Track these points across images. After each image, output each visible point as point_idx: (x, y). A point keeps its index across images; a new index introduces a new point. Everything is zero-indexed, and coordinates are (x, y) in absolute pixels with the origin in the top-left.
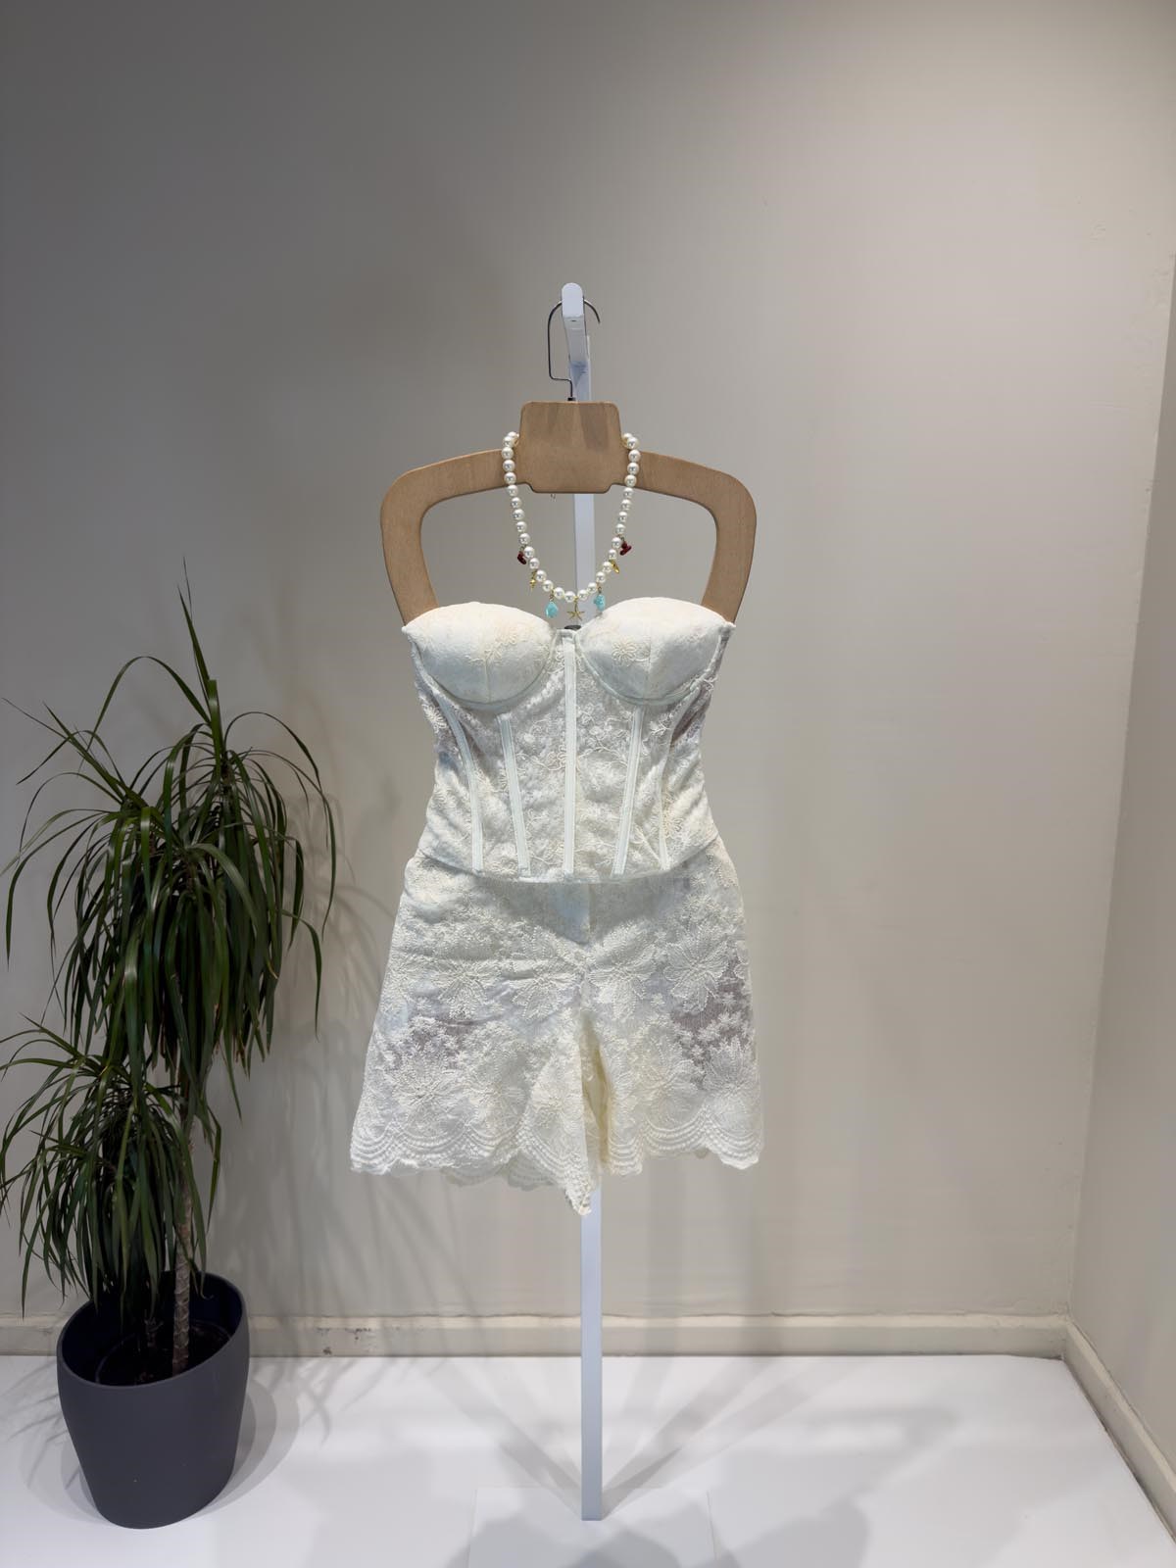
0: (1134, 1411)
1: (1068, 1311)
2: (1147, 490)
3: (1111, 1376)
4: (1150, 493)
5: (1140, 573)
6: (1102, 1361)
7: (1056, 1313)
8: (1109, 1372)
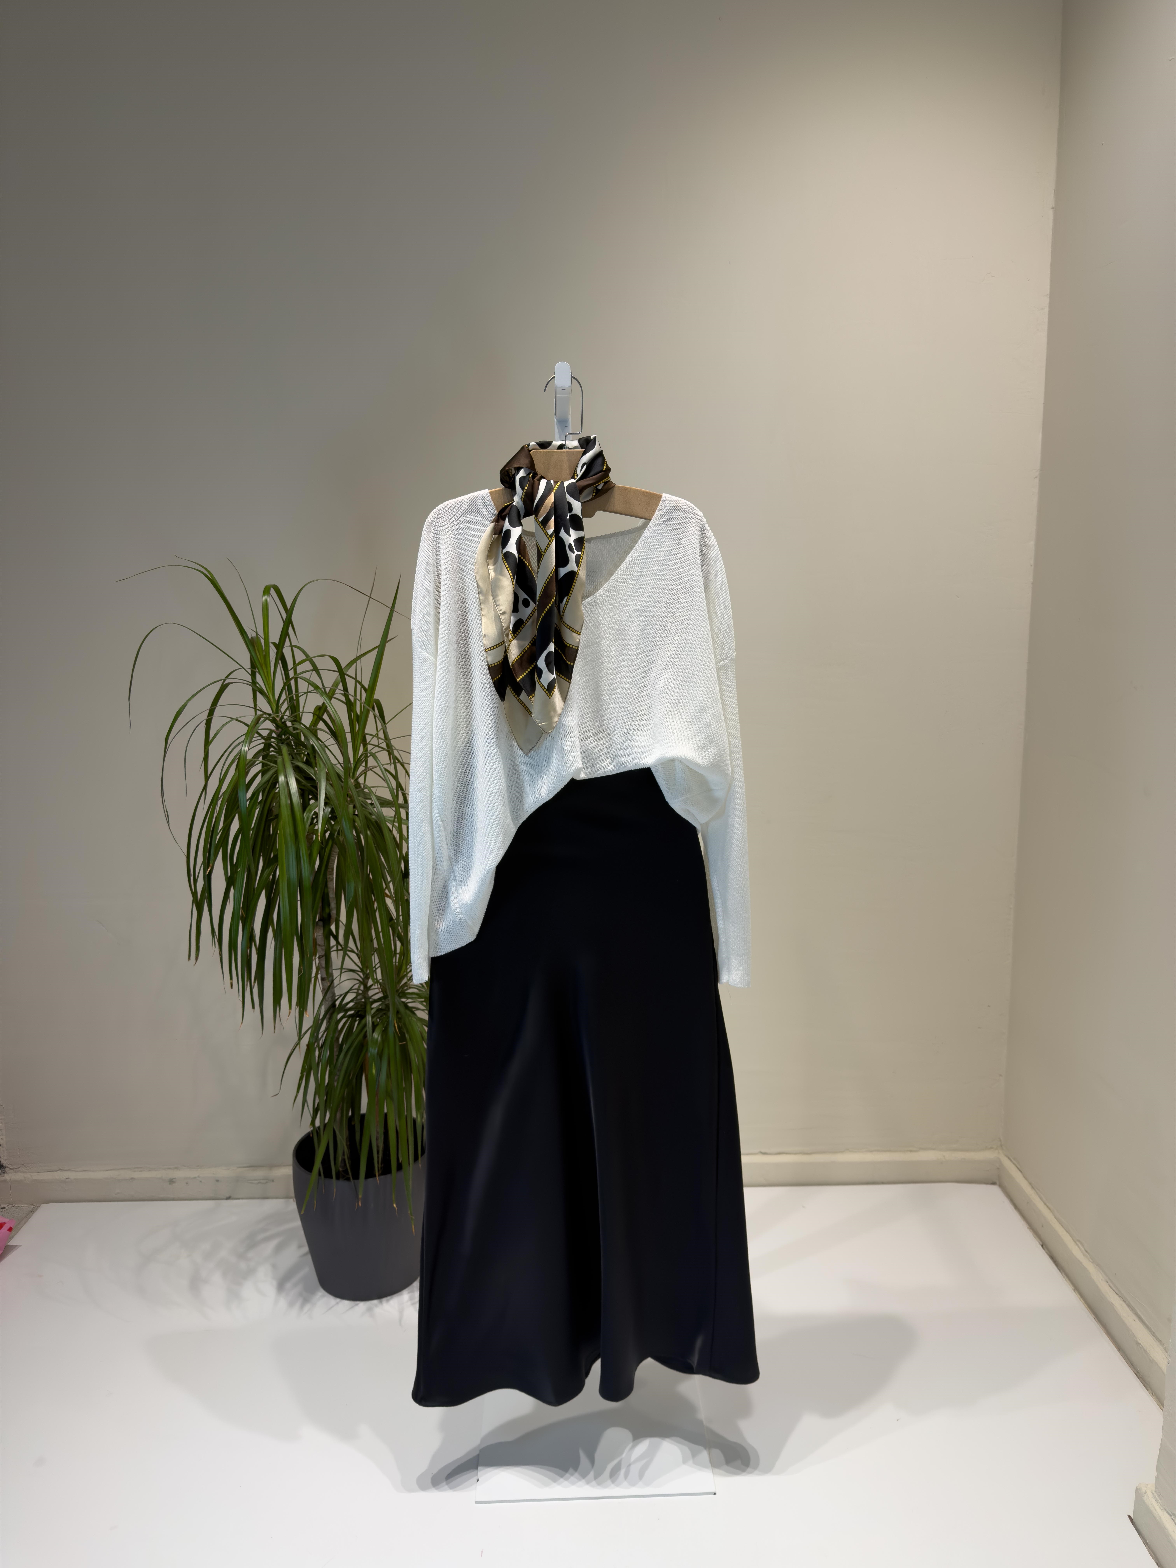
0: (1048, 1207)
1: (1001, 1146)
2: (1036, 477)
3: (1033, 1188)
4: (1037, 480)
5: (1032, 544)
6: (1026, 1178)
7: (992, 1148)
8: (1030, 1184)
